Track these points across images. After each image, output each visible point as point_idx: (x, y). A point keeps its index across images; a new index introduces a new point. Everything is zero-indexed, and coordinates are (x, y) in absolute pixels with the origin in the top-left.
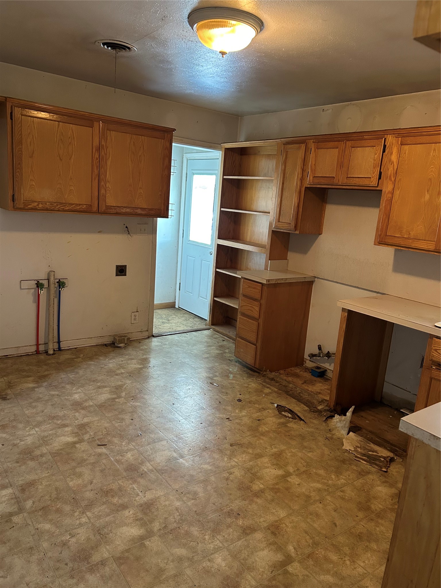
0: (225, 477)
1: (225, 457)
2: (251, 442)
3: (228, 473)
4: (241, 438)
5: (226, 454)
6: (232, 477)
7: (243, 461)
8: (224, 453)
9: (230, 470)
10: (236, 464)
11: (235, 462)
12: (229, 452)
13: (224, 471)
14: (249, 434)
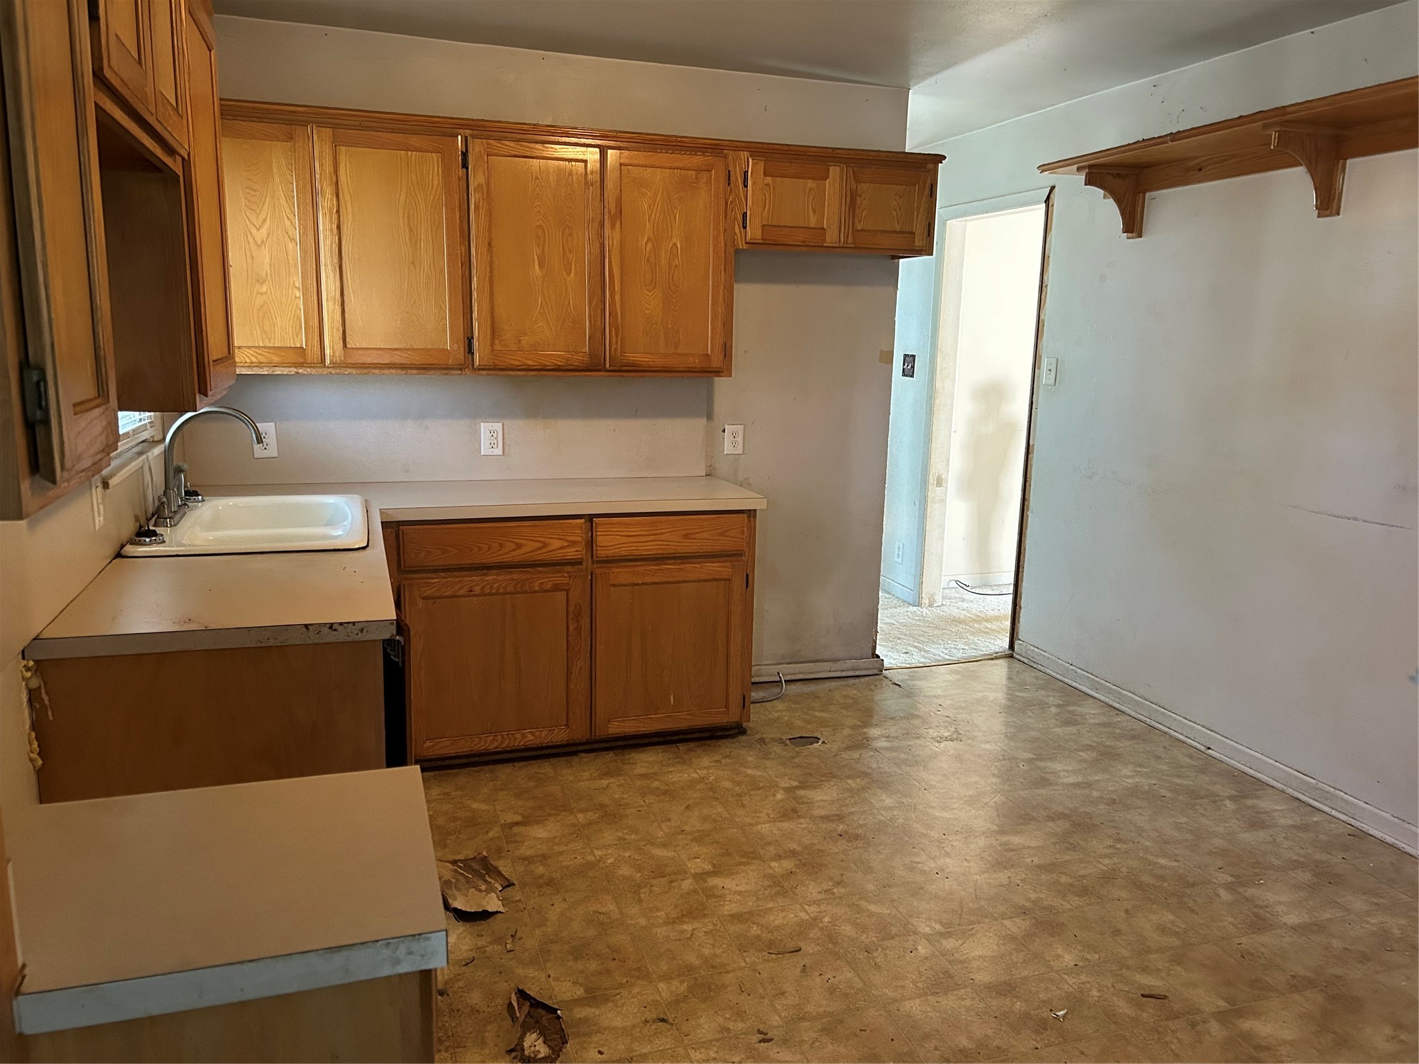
0: (843, 887)
1: (827, 924)
2: (738, 952)
3: (833, 893)
4: (759, 967)
5: (821, 929)
6: (827, 885)
7: (788, 911)
8: (826, 933)
9: (828, 897)
10: (806, 907)
11: (806, 912)
12: (811, 936)
13: (840, 898)
14: (731, 975)
